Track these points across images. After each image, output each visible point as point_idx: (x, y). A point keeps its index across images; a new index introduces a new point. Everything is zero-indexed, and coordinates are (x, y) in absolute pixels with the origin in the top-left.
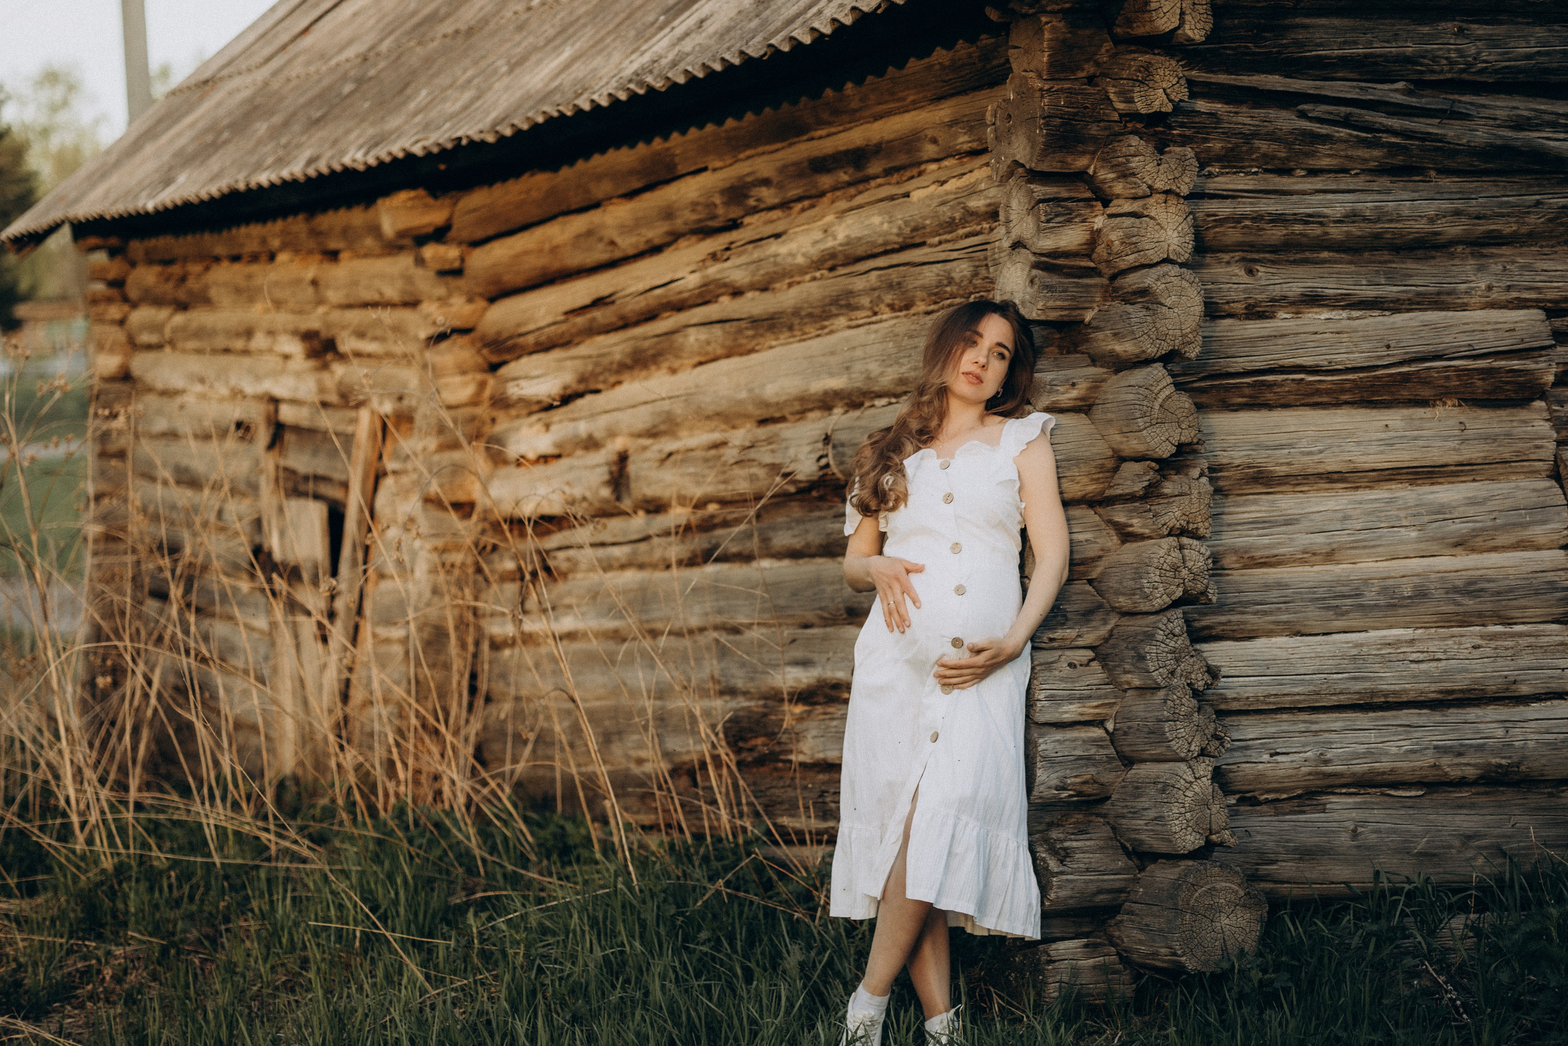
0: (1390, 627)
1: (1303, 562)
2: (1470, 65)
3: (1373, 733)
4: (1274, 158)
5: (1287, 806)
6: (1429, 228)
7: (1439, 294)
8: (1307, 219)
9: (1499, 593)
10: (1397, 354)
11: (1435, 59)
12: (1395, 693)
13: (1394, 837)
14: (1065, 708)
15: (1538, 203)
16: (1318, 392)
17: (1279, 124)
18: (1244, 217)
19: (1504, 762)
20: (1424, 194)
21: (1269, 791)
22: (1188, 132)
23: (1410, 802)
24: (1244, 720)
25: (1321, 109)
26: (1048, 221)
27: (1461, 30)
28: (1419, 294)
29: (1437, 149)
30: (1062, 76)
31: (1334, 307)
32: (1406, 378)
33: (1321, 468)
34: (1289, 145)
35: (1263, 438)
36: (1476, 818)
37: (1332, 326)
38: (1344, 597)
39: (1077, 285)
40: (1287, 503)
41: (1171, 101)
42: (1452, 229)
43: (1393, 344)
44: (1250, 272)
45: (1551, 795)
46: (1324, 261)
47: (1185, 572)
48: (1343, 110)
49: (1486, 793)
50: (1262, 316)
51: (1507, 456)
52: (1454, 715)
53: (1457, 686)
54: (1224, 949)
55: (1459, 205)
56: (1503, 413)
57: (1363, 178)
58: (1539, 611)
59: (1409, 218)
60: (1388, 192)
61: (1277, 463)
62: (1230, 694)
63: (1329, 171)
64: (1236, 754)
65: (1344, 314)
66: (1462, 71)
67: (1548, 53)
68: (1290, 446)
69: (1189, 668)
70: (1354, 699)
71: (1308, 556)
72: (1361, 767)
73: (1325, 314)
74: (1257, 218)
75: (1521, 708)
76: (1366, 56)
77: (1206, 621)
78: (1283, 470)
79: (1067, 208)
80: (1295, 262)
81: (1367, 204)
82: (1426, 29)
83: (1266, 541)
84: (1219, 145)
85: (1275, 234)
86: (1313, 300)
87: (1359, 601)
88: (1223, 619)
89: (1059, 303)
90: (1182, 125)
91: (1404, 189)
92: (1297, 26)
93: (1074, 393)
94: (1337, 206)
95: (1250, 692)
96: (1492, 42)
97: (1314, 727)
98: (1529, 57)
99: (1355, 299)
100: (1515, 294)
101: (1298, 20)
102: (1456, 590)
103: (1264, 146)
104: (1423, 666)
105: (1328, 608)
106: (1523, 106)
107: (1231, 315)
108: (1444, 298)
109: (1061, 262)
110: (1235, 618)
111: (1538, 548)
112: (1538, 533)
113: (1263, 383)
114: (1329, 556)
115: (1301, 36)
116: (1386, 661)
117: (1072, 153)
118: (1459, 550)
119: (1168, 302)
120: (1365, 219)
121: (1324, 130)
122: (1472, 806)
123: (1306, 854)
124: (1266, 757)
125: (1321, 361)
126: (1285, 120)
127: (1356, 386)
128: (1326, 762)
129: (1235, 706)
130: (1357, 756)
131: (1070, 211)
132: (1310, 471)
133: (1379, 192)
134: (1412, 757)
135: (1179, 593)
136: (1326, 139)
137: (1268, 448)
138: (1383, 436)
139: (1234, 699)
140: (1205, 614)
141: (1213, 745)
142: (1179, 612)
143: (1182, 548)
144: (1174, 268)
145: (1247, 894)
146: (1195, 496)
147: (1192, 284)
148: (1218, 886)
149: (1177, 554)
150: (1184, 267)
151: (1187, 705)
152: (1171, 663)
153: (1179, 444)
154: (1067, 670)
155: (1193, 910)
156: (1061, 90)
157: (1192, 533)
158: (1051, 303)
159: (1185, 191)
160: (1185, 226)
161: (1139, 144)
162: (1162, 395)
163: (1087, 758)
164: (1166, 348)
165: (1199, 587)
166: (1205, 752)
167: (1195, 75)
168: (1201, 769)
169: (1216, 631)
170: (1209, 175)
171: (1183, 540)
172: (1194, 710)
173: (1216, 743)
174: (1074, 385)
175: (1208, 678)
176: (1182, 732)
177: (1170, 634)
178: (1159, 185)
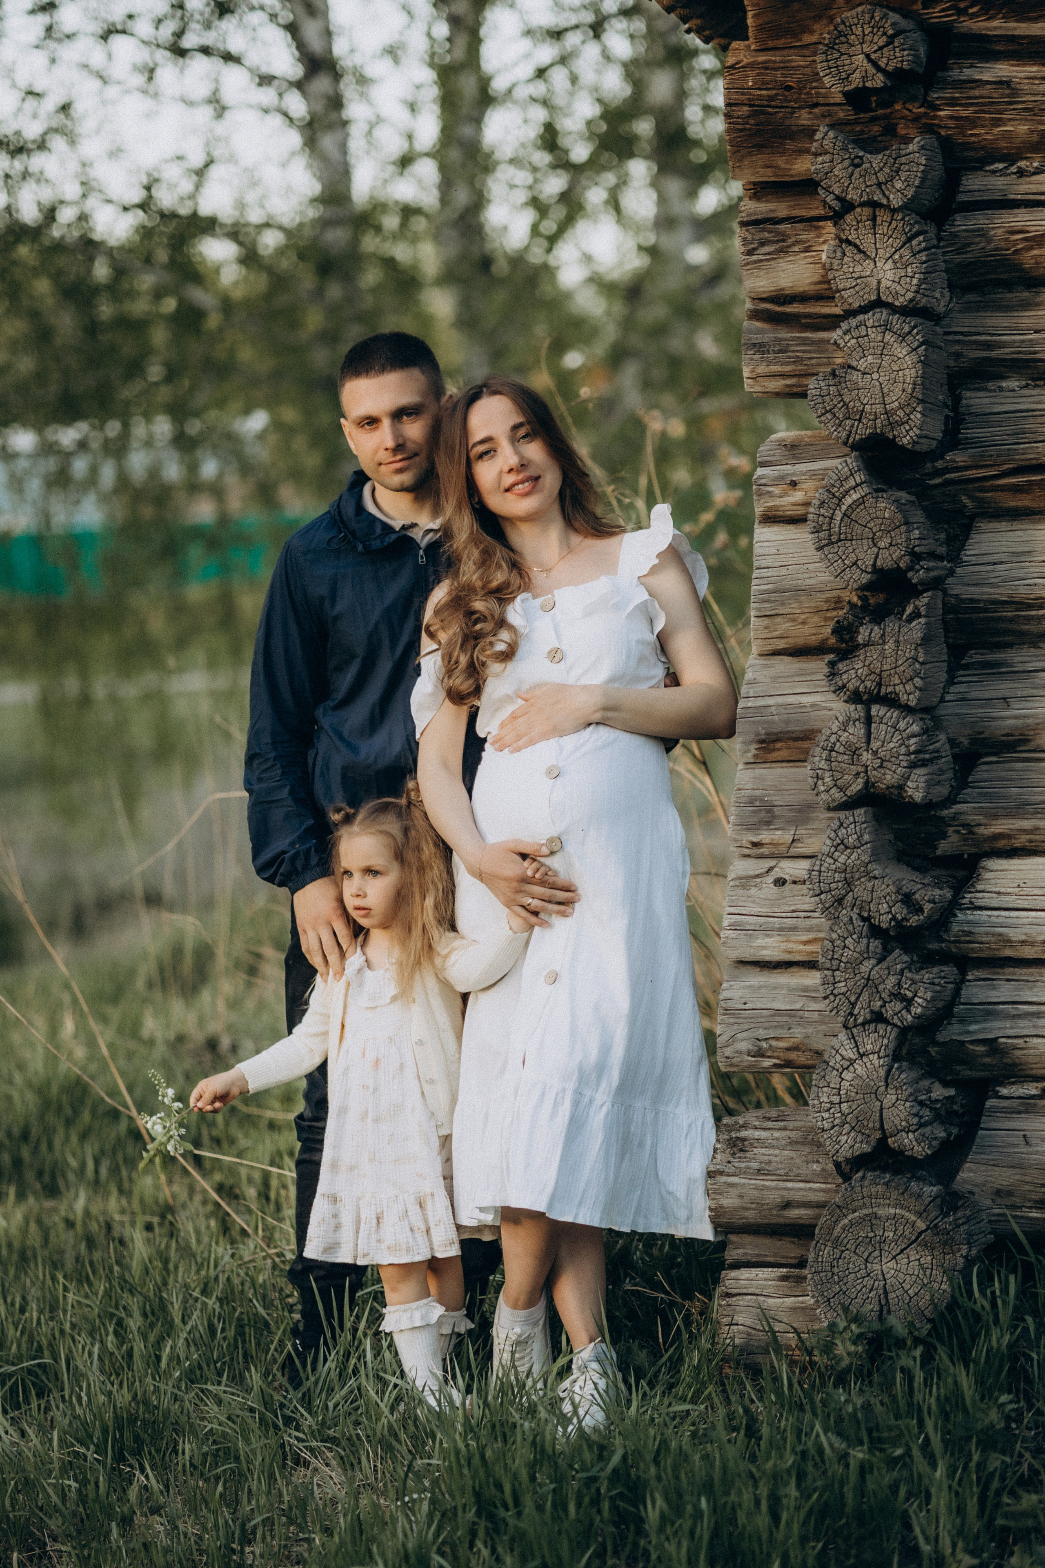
14: (760, 942)
22: (964, 113)
26: (750, 253)
30: (780, 43)
39: (805, 341)
41: (879, 69)
47: (866, 757)
54: (884, 1307)
62: (1015, 935)
64: (1022, 1023)
69: (866, 897)
77: (999, 827)
79: (778, 233)
84: (1023, 128)
88: (1026, 824)
89: (775, 368)
90: (952, 102)
93: (798, 496)
109: (788, 309)
117: (783, 153)
119: (862, 365)
129: (1029, 953)
131: (784, 238)
135: (857, 786)
139: (1023, 942)
140: (996, 817)
141: (892, 1009)
142: (860, 813)
143: (868, 720)
144: (882, 315)
145: (933, 1228)
146: (890, 646)
147: (903, 337)
148: (881, 1212)
149: (857, 731)
150: (906, 311)
151: (853, 947)
152: (838, 888)
153: (876, 570)
154: (768, 889)
155: (837, 1243)
156: (751, 66)
157: (891, 701)
158: (762, 369)
159: (896, 201)
160: (906, 252)
161: (825, 136)
162: (848, 500)
163: (791, 1013)
164: (862, 431)
165: (890, 778)
166: (878, 1018)
167: (996, 26)
168: (869, 1043)
169: (1021, 841)
170: (1021, 173)
171: (875, 709)
172: (865, 955)
173: (898, 1006)
174: (794, 484)
175: (900, 911)
176: (841, 987)
177: (841, 845)
178: (852, 195)
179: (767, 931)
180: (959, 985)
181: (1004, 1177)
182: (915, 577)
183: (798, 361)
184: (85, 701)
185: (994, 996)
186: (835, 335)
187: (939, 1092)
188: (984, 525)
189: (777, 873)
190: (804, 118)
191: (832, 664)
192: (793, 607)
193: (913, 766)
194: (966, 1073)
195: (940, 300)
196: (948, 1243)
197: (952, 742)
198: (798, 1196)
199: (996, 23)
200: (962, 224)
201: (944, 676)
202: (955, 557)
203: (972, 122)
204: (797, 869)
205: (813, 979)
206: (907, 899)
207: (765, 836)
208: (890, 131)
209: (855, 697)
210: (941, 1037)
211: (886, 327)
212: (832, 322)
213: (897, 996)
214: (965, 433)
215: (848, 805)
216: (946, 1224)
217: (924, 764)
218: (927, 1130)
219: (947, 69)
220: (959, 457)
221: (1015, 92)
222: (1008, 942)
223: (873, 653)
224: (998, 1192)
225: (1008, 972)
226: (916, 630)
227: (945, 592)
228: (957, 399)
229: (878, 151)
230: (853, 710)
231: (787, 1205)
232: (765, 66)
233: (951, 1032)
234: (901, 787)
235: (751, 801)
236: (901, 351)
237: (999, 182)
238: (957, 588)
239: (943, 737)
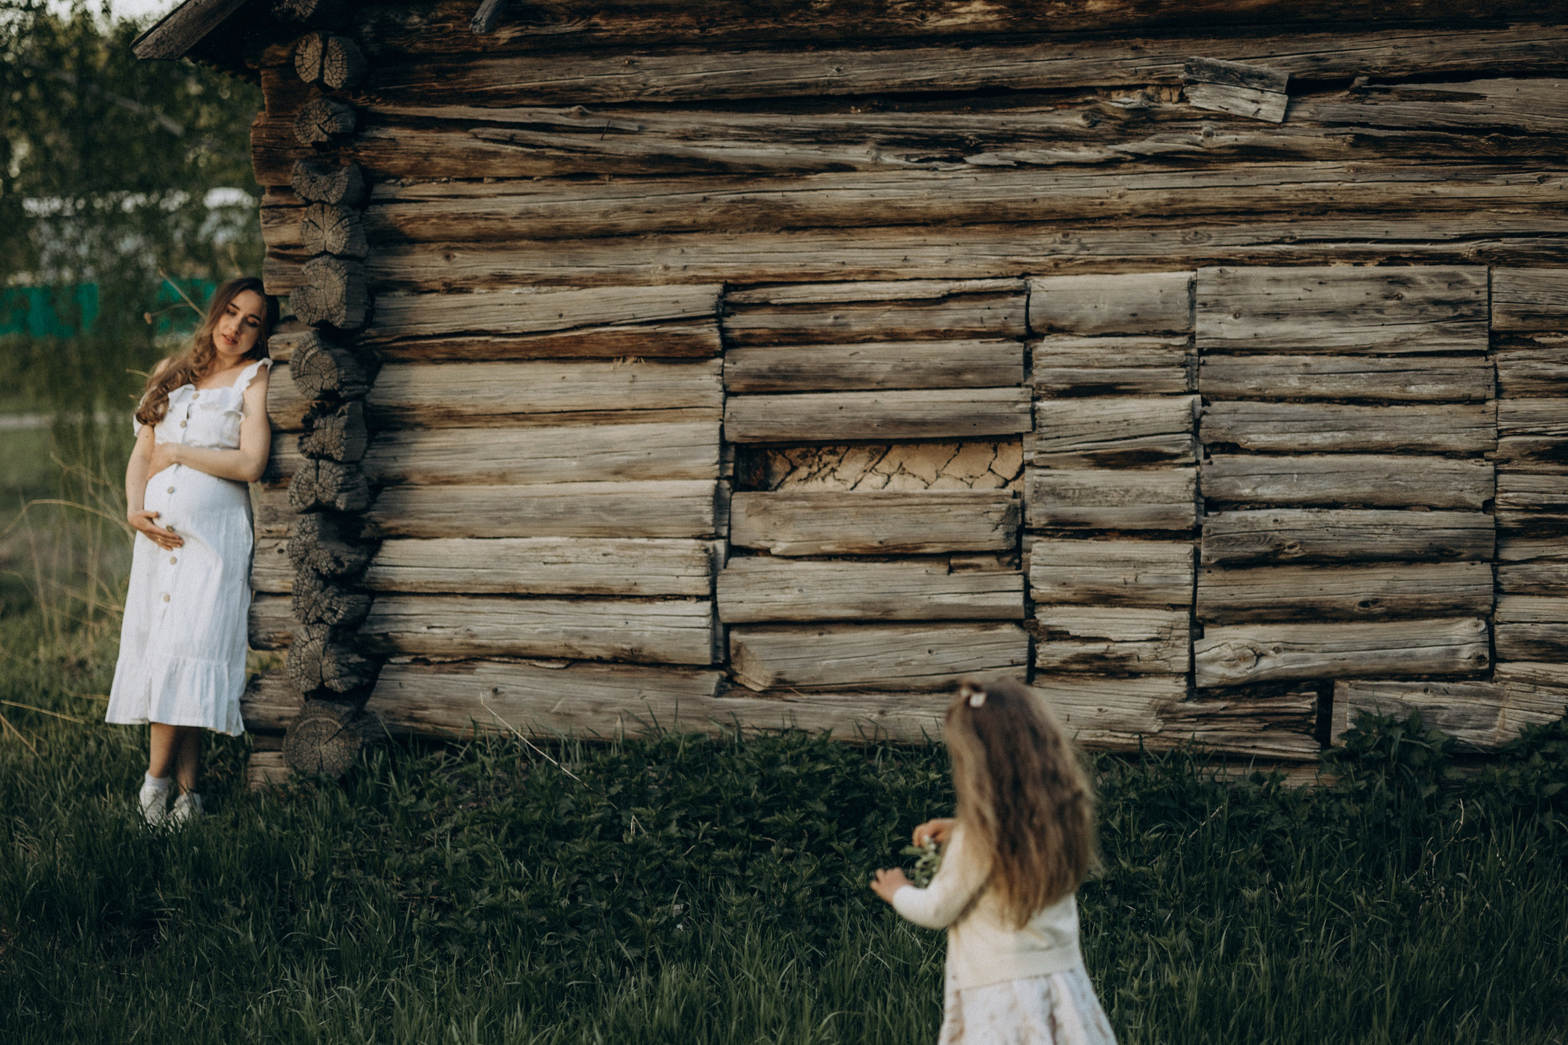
0: (550, 535)
1: (482, 482)
2: (642, 90)
3: (513, 617)
4: (456, 170)
5: (447, 668)
6: (603, 221)
7: (619, 273)
8: (486, 216)
9: (639, 513)
10: (567, 322)
11: (606, 86)
12: (533, 587)
13: (532, 698)
14: (270, 582)
15: (705, 199)
16: (505, 350)
17: (451, 145)
18: (431, 216)
19: (625, 646)
20: (593, 195)
21: (437, 655)
22: (373, 154)
23: (551, 673)
24: (414, 600)
25: (490, 132)
26: (268, 222)
27: (631, 62)
28: (600, 273)
29: (599, 159)
30: (279, 115)
31: (524, 284)
32: (580, 340)
33: (506, 410)
34: (464, 160)
35: (451, 386)
36: (608, 689)
37: (520, 299)
38: (505, 510)
39: (292, 269)
40: (474, 436)
41: (326, 132)
42: (631, 222)
43: (565, 313)
44: (448, 257)
45: (685, 676)
46: (523, 248)
47: (316, 486)
48: (509, 132)
49: (626, 671)
50: (461, 291)
51: (676, 404)
52: (587, 607)
53: (585, 584)
54: (320, 768)
55: (628, 202)
56: (676, 369)
57: (543, 182)
58: (677, 529)
59: (581, 214)
60: (561, 194)
61: (465, 404)
62: (398, 579)
63: (515, 178)
64: (401, 625)
65: (533, 289)
66: (638, 95)
67: (715, 77)
68: (474, 392)
69: (316, 558)
70: (499, 589)
71: (484, 478)
72: (505, 643)
73: (517, 289)
74: (442, 216)
75: (647, 605)
76: (542, 88)
77: (392, 523)
78: (471, 410)
79: (282, 213)
80: (492, 250)
81: (539, 204)
82: (599, 63)
83: (445, 464)
84: (403, 162)
85: (465, 228)
86: (502, 279)
87: (520, 514)
88: (405, 522)
89: (280, 283)
90: (366, 148)
91: (578, 191)
92: (476, 68)
93: (290, 350)
94: (513, 206)
95: (412, 579)
96: (660, 70)
97: (467, 609)
98: (697, 81)
99: (541, 278)
100: (691, 273)
101: (481, 63)
102: (602, 508)
103: (443, 162)
104: (554, 567)
105: (492, 518)
106: (694, 120)
107: (432, 291)
108: (624, 276)
109: (287, 252)
110: (414, 522)
111: (695, 478)
112: (689, 465)
113: (452, 343)
114: (503, 478)
115: (481, 74)
116: (523, 561)
118: (620, 477)
119: (316, 284)
120: (539, 216)
121: (491, 147)
122: (608, 680)
123: (451, 705)
124: (424, 629)
125: (501, 327)
126: (457, 140)
127: (537, 346)
128: (473, 636)
129: (404, 589)
130: (499, 633)
131: (283, 215)
132: (495, 411)
133: (553, 194)
134: (544, 637)
135: (311, 501)
136: (495, 154)
137: (453, 393)
138: (558, 385)
140: (390, 518)
141: (327, 615)
142: (313, 516)
143: (318, 468)
144: (326, 258)
145: (345, 727)
146: (328, 430)
147: (336, 271)
148: (320, 720)
149: (312, 473)
150: (339, 257)
151: (308, 584)
152: (301, 553)
153: (322, 390)
154: (275, 555)
155: (297, 735)
156: (265, 126)
157: (329, 458)
158: (273, 283)
159: (333, 201)
160: (339, 227)
161: (298, 166)
162: (309, 354)
163: (284, 619)
164: (316, 318)
165: (327, 497)
166: (320, 620)
167: (390, 109)
168: (315, 633)
169: (402, 531)
170: (403, 185)
171: (321, 462)
172: (314, 589)
173: (329, 614)
174: (289, 344)
175: (332, 566)
176: (302, 604)
177: (303, 532)
178: (311, 197)
179: (273, 576)
180: (369, 605)
181: (390, 704)
182: (342, 395)
183: (292, 279)
184: (90, 428)
185: (387, 611)
186: (303, 268)
187: (355, 659)
188: (386, 367)
189: (280, 546)
190: (292, 154)
191: (301, 438)
192: (289, 408)
193: (340, 491)
194: (374, 651)
195: (361, 249)
196: (353, 736)
197: (368, 479)
198: (286, 714)
199: (390, 107)
200: (375, 210)
201: (365, 445)
202: (371, 384)
203: (377, 159)
204: (284, 544)
205: (288, 602)
206: (337, 561)
207: (273, 527)
208: (336, 162)
209: (311, 456)
210: (360, 632)
211: (328, 265)
212: (303, 260)
213: (330, 609)
214: (376, 319)
215: (308, 511)
216: (352, 726)
217: (347, 490)
218: (345, 679)
219: (365, 130)
220: (372, 332)
221: (398, 144)
222: (393, 583)
223: (320, 433)
224: (387, 712)
225: (395, 599)
226: (342, 421)
227: (365, 402)
228: (373, 301)
229: (325, 174)
230: (310, 462)
231: (281, 718)
232: (272, 127)
233: (365, 629)
234: (334, 502)
235: (267, 508)
236: (335, 278)
237: (392, 189)
238: (371, 400)
239: (362, 477)
